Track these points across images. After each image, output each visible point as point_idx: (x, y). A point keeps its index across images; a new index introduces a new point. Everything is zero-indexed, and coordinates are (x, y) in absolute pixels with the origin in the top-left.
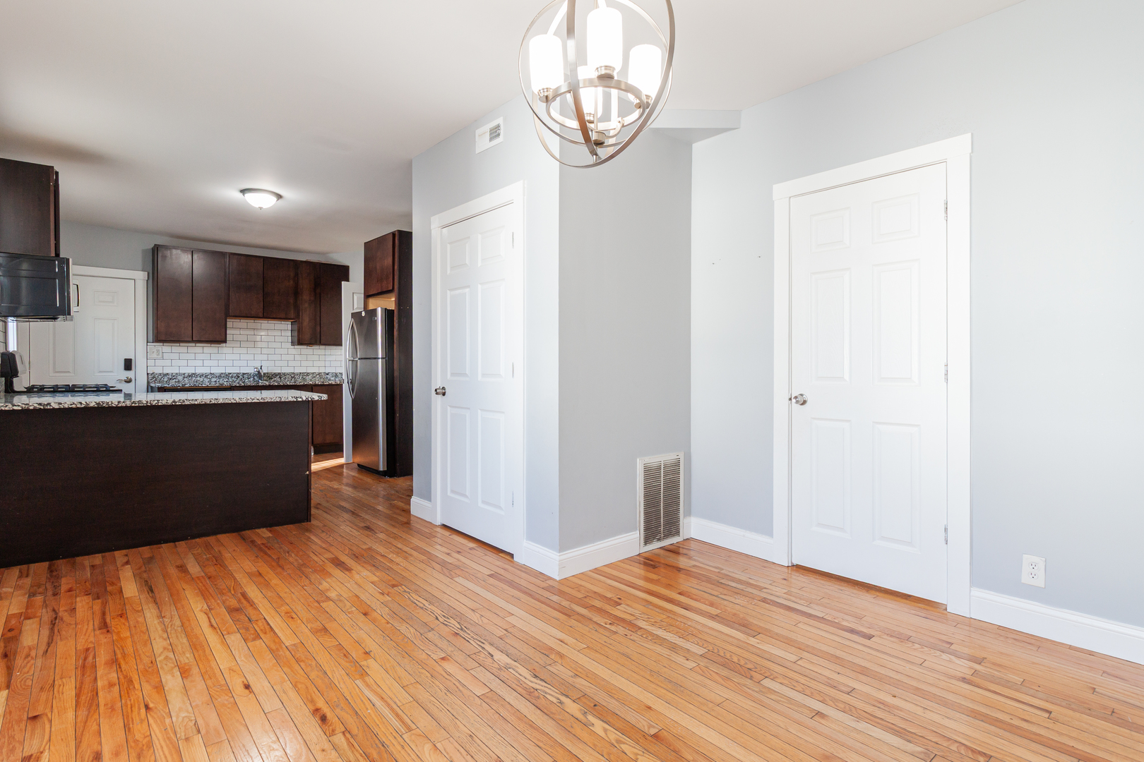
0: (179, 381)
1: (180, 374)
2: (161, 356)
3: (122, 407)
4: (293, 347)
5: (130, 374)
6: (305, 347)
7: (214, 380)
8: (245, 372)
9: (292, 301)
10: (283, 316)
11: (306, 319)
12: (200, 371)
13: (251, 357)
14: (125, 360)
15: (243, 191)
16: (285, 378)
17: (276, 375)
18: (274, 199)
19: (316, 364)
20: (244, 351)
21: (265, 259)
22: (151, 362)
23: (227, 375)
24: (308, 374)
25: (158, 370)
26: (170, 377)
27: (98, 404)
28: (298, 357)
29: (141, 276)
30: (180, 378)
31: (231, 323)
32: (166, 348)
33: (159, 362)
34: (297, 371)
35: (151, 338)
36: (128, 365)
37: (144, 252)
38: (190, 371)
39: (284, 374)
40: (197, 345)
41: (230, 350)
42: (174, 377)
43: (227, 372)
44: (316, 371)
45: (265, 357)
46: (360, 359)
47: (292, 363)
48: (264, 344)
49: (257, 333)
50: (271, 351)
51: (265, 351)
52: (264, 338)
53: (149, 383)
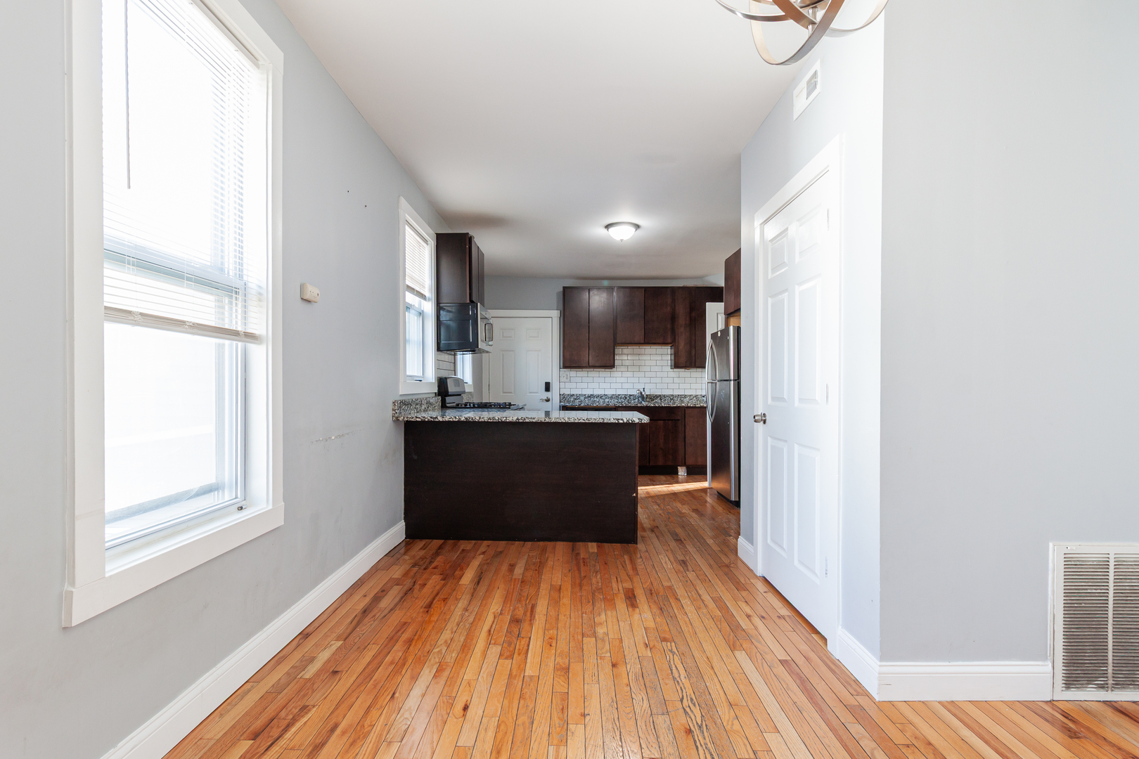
1: (582, 395)
2: (568, 379)
3: (482, 422)
4: (672, 370)
5: (548, 395)
6: (683, 370)
7: (607, 400)
9: (669, 326)
10: (661, 341)
11: (682, 343)
12: (597, 392)
13: (636, 380)
14: (546, 383)
15: (607, 227)
16: (665, 400)
17: (657, 397)
18: (633, 229)
19: (694, 386)
20: (629, 374)
21: (646, 289)
22: (562, 385)
23: (617, 397)
25: (567, 392)
26: (575, 398)
27: (466, 419)
28: (676, 380)
29: (555, 314)
30: (582, 398)
31: (618, 350)
32: (573, 373)
33: (568, 385)
34: (676, 393)
35: (562, 365)
36: (548, 387)
37: (558, 294)
38: (590, 392)
39: (664, 396)
40: (594, 369)
41: (619, 374)
42: (578, 397)
43: (618, 393)
44: (693, 393)
45: (647, 380)
46: (719, 381)
47: (671, 386)
48: (648, 369)
49: (641, 357)
50: (653, 374)
51: (648, 374)
52: (648, 363)
53: (560, 402)
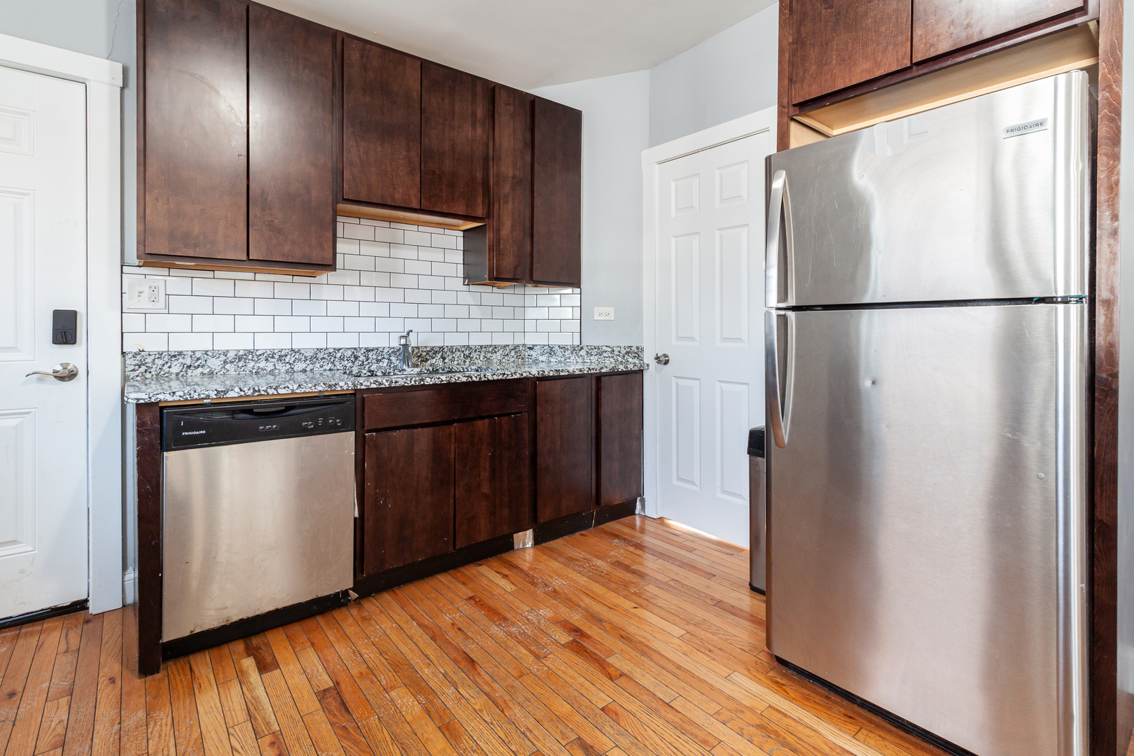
0: (211, 373)
1: (215, 354)
2: (161, 304)
4: (466, 288)
5: (70, 355)
7: (299, 366)
8: (371, 346)
9: (478, 172)
10: (460, 210)
11: (506, 220)
12: (265, 344)
13: (382, 310)
14: (58, 315)
16: (452, 360)
17: (435, 353)
19: (509, 325)
20: (367, 294)
22: (133, 322)
23: (332, 355)
24: (495, 349)
25: (154, 344)
26: (188, 362)
28: (476, 312)
30: (215, 364)
32: (176, 281)
33: (156, 322)
34: (476, 341)
35: (132, 255)
36: (65, 328)
38: (241, 343)
40: (259, 277)
41: (336, 293)
42: (198, 360)
43: (333, 344)
45: (411, 310)
46: (794, 309)
47: (463, 326)
48: (411, 281)
49: (396, 252)
50: (424, 296)
51: (411, 296)
52: (412, 267)
53: (125, 379)
